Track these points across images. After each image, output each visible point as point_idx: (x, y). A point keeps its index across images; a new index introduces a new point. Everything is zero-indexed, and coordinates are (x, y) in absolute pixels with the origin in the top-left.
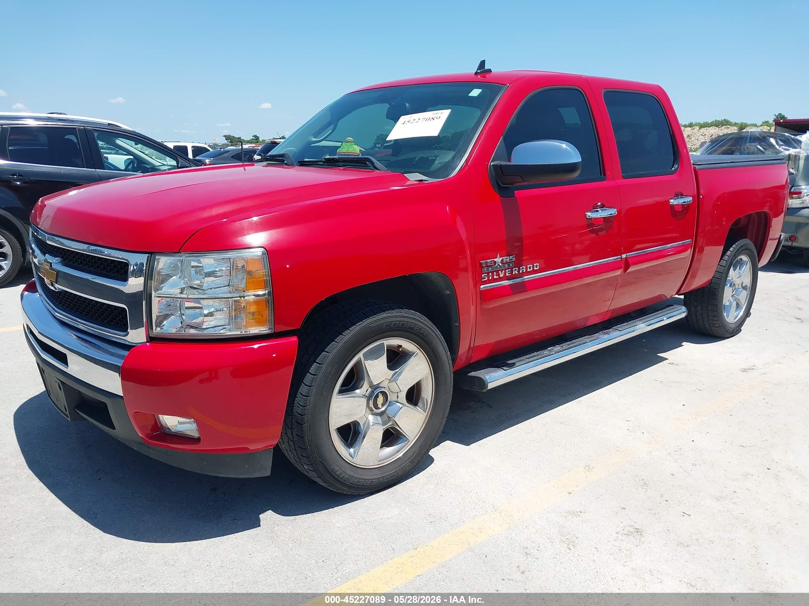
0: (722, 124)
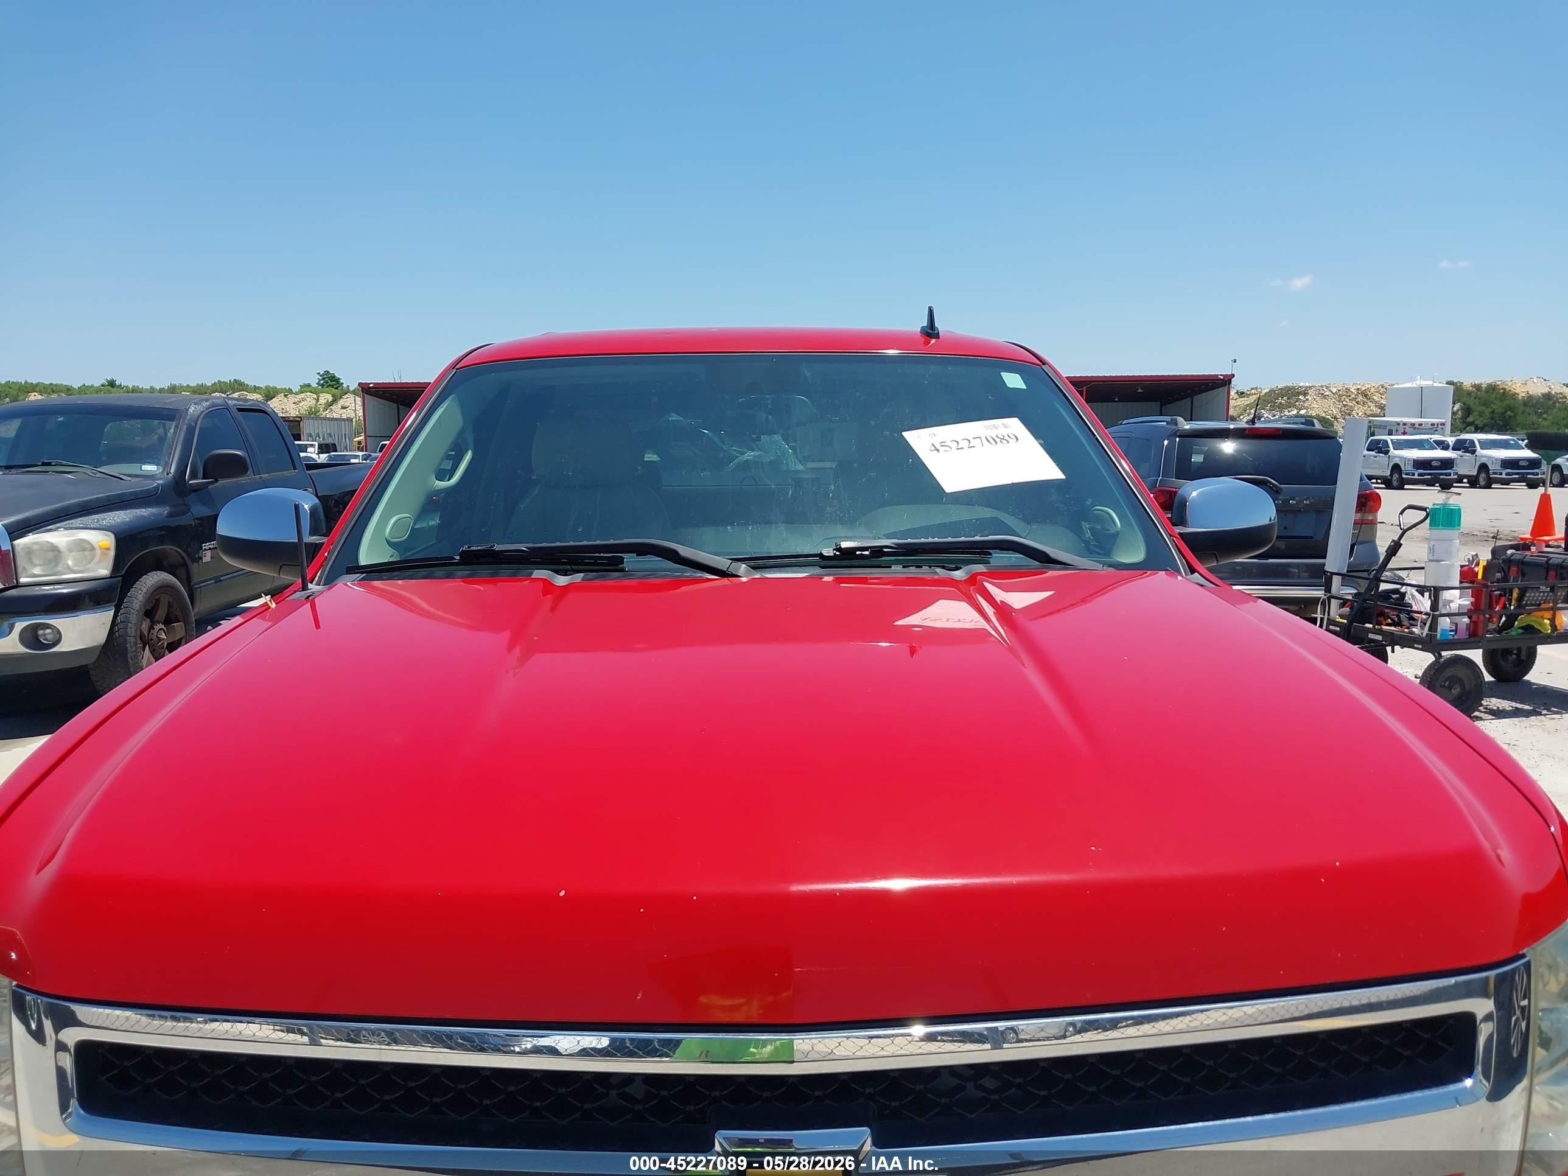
0: (233, 388)
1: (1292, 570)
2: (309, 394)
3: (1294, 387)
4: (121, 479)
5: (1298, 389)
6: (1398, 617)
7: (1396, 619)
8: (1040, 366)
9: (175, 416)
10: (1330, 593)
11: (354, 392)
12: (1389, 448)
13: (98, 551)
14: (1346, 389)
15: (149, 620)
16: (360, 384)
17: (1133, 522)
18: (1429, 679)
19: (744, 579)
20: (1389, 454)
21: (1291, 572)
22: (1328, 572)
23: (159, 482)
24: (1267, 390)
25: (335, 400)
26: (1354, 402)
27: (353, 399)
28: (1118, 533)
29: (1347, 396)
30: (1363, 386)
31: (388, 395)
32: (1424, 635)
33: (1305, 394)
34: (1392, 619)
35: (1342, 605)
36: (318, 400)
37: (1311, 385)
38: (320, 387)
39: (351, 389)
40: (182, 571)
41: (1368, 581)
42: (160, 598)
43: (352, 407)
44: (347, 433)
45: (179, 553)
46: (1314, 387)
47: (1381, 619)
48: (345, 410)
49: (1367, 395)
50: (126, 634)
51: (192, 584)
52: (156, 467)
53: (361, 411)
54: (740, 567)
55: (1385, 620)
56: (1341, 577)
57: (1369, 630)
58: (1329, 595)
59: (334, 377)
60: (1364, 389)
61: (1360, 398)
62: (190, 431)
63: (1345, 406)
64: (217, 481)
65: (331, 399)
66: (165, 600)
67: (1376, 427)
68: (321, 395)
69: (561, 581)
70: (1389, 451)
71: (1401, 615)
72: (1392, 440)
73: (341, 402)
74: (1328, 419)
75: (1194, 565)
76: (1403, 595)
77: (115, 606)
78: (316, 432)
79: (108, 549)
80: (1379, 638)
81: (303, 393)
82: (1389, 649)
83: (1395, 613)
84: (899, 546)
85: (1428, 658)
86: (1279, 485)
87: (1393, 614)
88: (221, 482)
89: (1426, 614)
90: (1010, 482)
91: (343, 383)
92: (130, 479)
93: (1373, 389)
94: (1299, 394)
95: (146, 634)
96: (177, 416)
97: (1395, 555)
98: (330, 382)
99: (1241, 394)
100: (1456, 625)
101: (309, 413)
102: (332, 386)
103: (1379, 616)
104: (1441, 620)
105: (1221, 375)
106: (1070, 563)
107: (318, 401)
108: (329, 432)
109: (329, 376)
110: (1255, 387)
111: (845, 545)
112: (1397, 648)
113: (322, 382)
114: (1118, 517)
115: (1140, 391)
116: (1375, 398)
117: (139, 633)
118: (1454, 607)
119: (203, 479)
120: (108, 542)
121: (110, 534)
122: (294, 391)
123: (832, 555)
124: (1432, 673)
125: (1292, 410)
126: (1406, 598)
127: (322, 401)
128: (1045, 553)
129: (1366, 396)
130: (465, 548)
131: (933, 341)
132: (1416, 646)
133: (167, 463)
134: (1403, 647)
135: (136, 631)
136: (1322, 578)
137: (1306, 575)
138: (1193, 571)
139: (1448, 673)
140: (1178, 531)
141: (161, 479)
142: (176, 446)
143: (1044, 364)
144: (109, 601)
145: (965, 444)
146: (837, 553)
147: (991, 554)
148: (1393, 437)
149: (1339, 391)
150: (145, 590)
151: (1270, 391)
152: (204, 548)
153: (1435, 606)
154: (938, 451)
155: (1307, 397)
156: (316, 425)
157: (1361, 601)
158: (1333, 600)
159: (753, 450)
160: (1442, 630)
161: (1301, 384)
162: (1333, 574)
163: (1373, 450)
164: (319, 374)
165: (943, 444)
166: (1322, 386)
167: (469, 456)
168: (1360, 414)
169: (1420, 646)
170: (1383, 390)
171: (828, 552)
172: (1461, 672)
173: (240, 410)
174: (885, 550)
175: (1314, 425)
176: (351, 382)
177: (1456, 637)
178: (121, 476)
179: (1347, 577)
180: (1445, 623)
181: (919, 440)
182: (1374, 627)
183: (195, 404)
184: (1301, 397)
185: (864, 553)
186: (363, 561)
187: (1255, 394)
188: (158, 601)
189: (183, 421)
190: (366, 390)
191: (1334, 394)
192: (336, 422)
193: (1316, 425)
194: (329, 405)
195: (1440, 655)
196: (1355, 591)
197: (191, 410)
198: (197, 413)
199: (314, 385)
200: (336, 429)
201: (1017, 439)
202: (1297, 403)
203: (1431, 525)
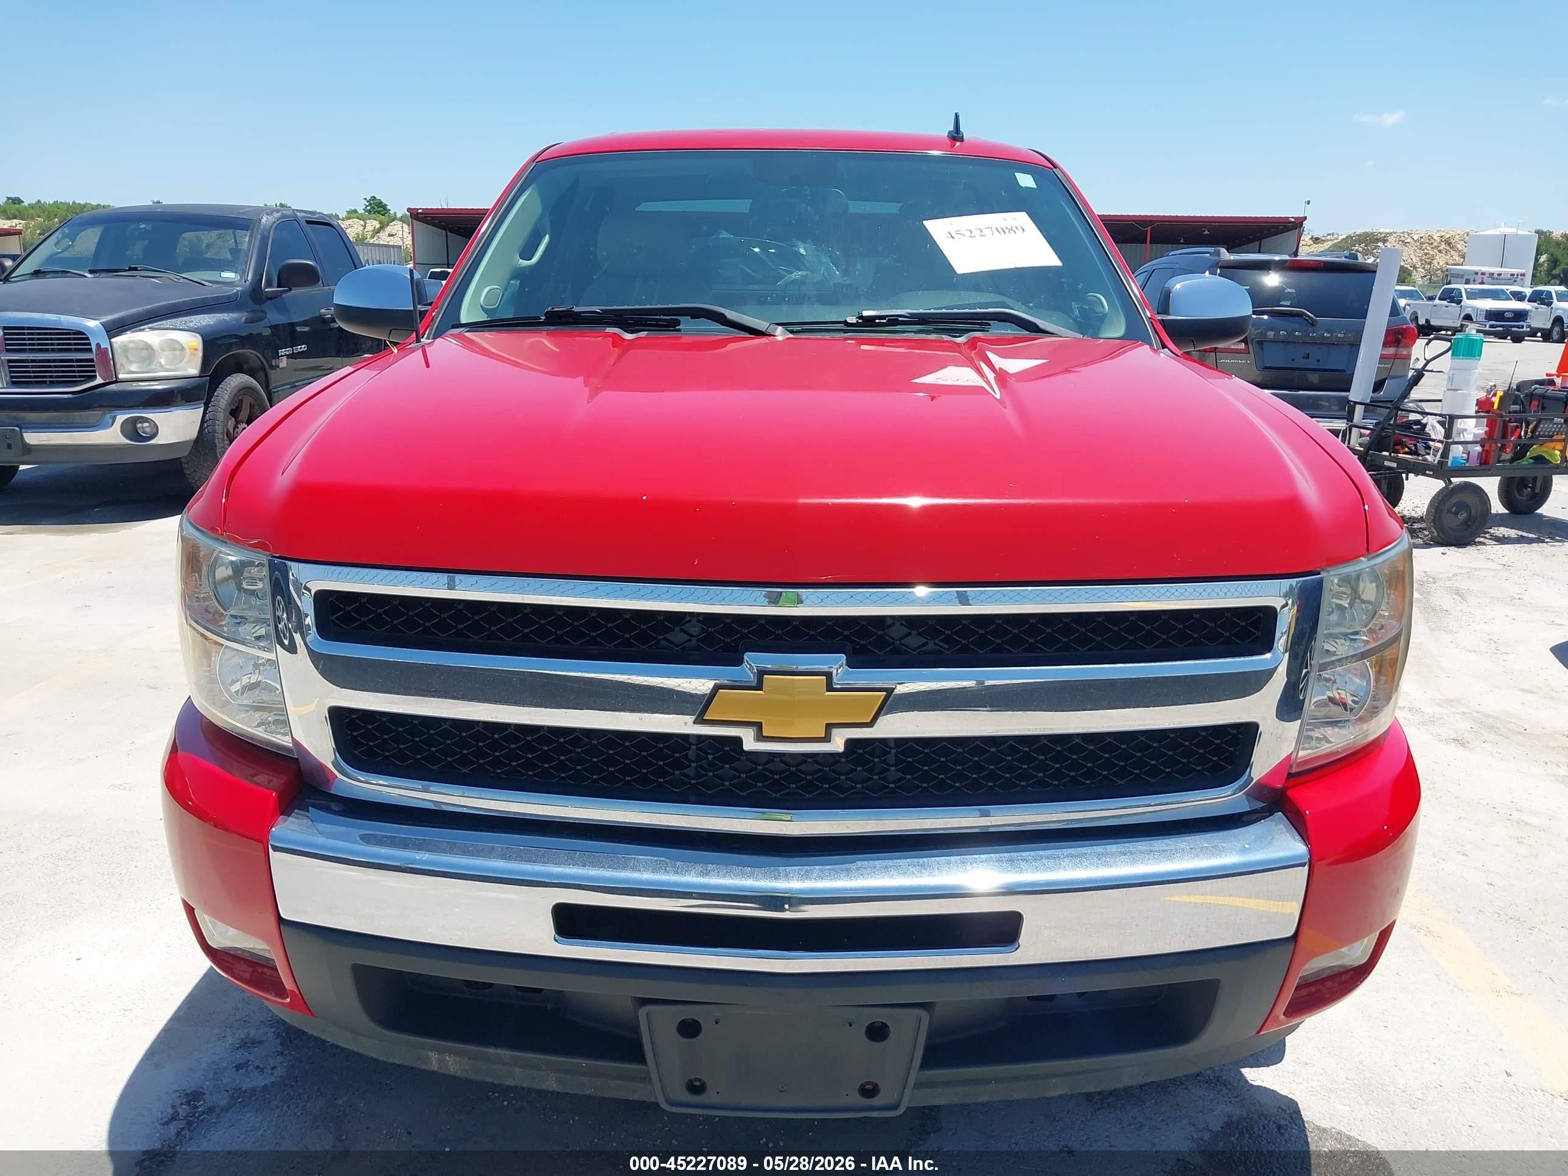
1: (1322, 403)
2: (357, 220)
3: (1372, 233)
4: (203, 285)
5: (1377, 235)
6: (1415, 445)
7: (1413, 448)
8: (1051, 169)
9: (249, 226)
10: (1352, 422)
11: (402, 219)
12: (1462, 297)
13: (188, 352)
14: (1429, 236)
15: (233, 419)
16: (409, 210)
17: (1118, 306)
18: (1436, 504)
19: (780, 338)
20: (1462, 304)
21: (1321, 405)
22: (1351, 401)
23: (237, 288)
24: (1344, 237)
25: (382, 227)
26: (1436, 251)
27: (400, 226)
28: (1105, 315)
29: (1429, 244)
30: (1447, 233)
31: (437, 221)
32: (1436, 462)
33: (1385, 241)
34: (1409, 448)
35: (1361, 435)
36: (365, 227)
37: (1392, 231)
38: (367, 213)
39: (399, 216)
40: (262, 374)
41: (1388, 410)
42: (242, 400)
43: (401, 235)
44: (396, 259)
45: (259, 358)
46: (1395, 233)
47: (1397, 447)
48: (392, 238)
49: (1451, 243)
50: (215, 431)
51: (270, 388)
52: (234, 274)
53: (410, 238)
54: (777, 328)
55: (1402, 448)
56: (1363, 406)
57: (1385, 458)
58: (1351, 424)
59: (381, 203)
60: (1448, 236)
61: (1443, 246)
62: (264, 240)
63: (1426, 254)
64: (290, 289)
65: (378, 226)
66: (247, 401)
67: (1453, 276)
68: (368, 221)
69: (629, 336)
70: (1461, 301)
71: (1418, 444)
72: (1466, 290)
73: (388, 229)
74: (1407, 268)
75: (1166, 342)
76: (1425, 426)
77: (204, 404)
78: (366, 258)
79: (196, 350)
80: (1394, 465)
81: (350, 219)
82: (1404, 476)
83: (1413, 442)
84: (912, 315)
85: (1439, 485)
86: (1314, 317)
87: (1410, 443)
88: (295, 291)
89: (1440, 441)
90: (1014, 267)
91: (390, 210)
92: (211, 285)
93: (1457, 237)
94: (1378, 240)
95: (232, 432)
96: (251, 226)
97: (1416, 385)
98: (377, 208)
99: (1316, 240)
100: (1469, 454)
101: (356, 240)
102: (379, 212)
103: (1396, 444)
104: (1454, 447)
105: (1292, 218)
106: (1056, 332)
107: (364, 229)
108: (378, 259)
109: (375, 202)
110: (1331, 232)
111: (866, 313)
112: (1411, 475)
113: (369, 208)
114: (1107, 303)
115: (1207, 232)
116: (1459, 246)
117: (225, 430)
118: (1469, 437)
119: (278, 287)
120: (194, 343)
121: (197, 335)
122: (341, 217)
123: (855, 322)
124: (1440, 498)
125: (1368, 258)
126: (1426, 429)
127: (369, 228)
128: (1035, 324)
129: (1449, 244)
130: (550, 309)
131: (958, 144)
132: (1427, 472)
133: (244, 271)
134: (1417, 474)
135: (223, 428)
136: (1346, 410)
137: (1336, 408)
138: (1164, 346)
139: (1456, 499)
140: (1160, 318)
141: (239, 286)
142: (252, 254)
143: (1055, 168)
144: (198, 399)
145: (977, 233)
146: (860, 321)
147: (989, 325)
148: (1467, 286)
149: (1421, 238)
150: (229, 390)
151: (1347, 237)
152: (280, 354)
153: (1448, 435)
154: (953, 238)
155: (1386, 244)
156: (366, 251)
157: (1379, 429)
158: (1354, 430)
159: (801, 270)
160: (1454, 457)
161: (1381, 231)
162: (1356, 403)
163: (1445, 300)
164: (366, 199)
165: (958, 233)
166: (1403, 233)
167: (547, 239)
168: (1441, 264)
169: (1431, 473)
170: (1466, 238)
171: (852, 320)
172: (1469, 499)
173: (308, 222)
174: (900, 319)
175: (1357, 259)
176: (396, 207)
177: (1467, 465)
178: (203, 282)
179: (1370, 407)
180: (1457, 451)
181: (938, 229)
182: (1390, 454)
183: (267, 214)
184: (1380, 244)
185: (882, 321)
186: (463, 320)
187: (1331, 240)
188: (241, 401)
189: (257, 230)
190: (418, 217)
191: (1415, 241)
192: (385, 249)
193: (1359, 258)
194: (376, 232)
195: (1451, 482)
196: (1375, 421)
197: (264, 220)
198: (269, 224)
199: (361, 211)
200: (385, 257)
201: (1024, 231)
202: (1375, 251)
203: (1452, 355)
